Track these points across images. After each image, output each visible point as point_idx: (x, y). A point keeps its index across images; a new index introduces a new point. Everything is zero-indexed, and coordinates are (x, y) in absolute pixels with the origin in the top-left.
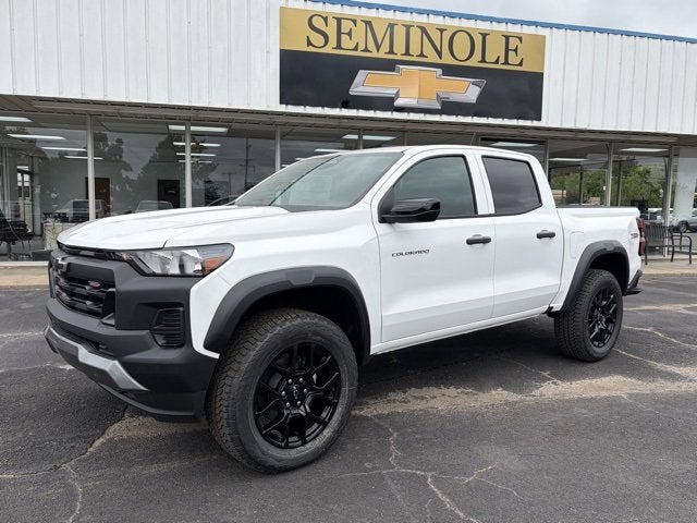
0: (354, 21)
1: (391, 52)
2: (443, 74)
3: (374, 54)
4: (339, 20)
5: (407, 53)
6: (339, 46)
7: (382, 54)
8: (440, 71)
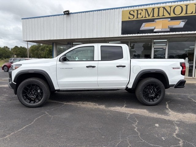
0: (142, 10)
1: (153, 16)
2: (171, 20)
3: (148, 18)
4: (138, 11)
5: (158, 16)
6: (137, 18)
7: (150, 18)
8: (170, 19)
